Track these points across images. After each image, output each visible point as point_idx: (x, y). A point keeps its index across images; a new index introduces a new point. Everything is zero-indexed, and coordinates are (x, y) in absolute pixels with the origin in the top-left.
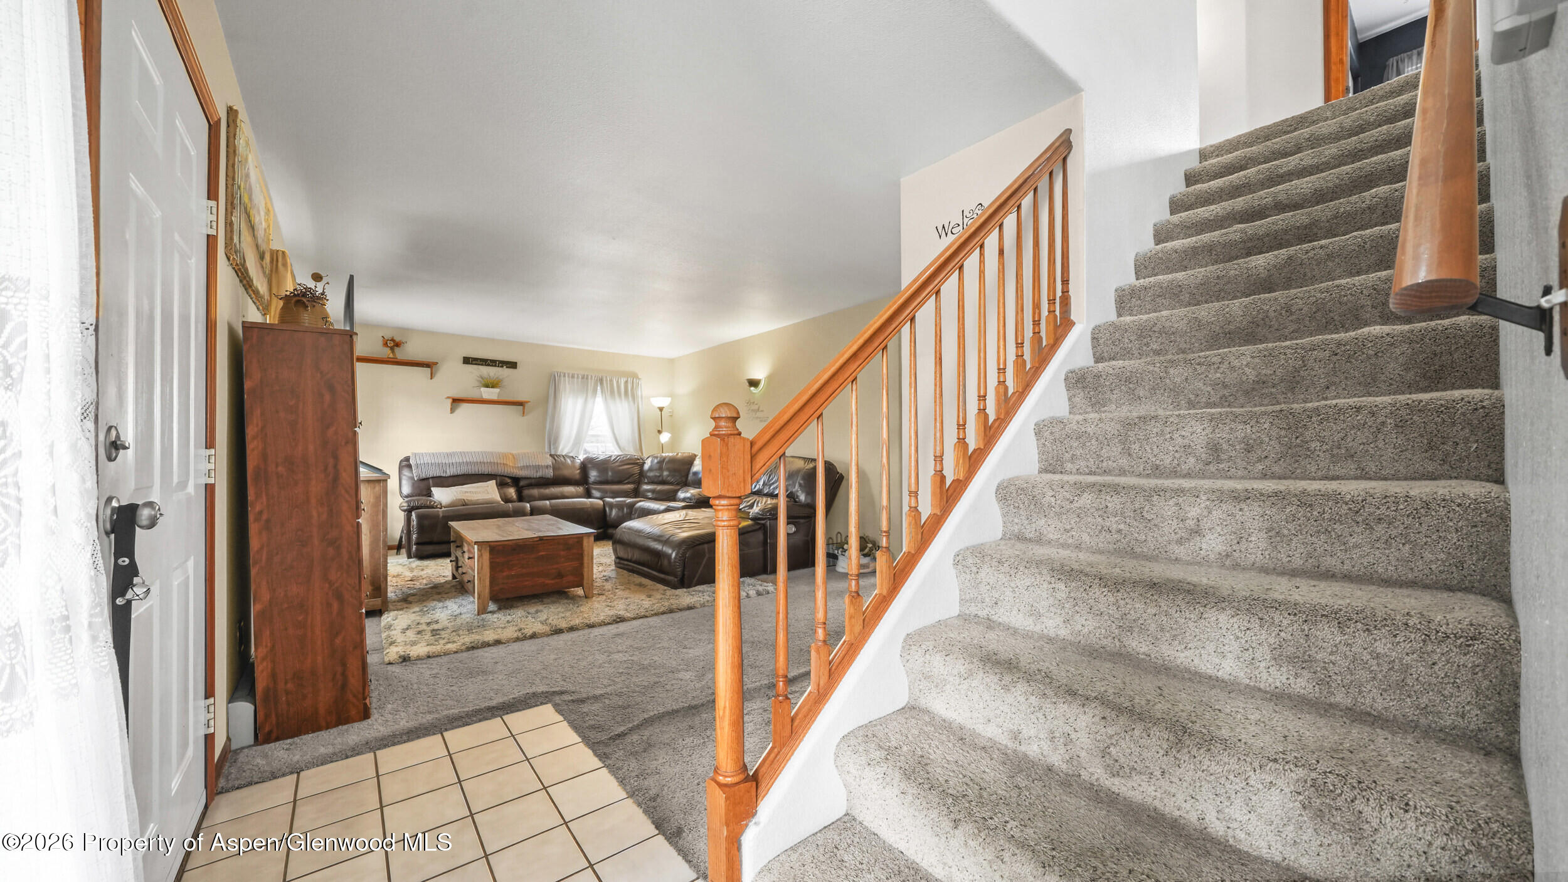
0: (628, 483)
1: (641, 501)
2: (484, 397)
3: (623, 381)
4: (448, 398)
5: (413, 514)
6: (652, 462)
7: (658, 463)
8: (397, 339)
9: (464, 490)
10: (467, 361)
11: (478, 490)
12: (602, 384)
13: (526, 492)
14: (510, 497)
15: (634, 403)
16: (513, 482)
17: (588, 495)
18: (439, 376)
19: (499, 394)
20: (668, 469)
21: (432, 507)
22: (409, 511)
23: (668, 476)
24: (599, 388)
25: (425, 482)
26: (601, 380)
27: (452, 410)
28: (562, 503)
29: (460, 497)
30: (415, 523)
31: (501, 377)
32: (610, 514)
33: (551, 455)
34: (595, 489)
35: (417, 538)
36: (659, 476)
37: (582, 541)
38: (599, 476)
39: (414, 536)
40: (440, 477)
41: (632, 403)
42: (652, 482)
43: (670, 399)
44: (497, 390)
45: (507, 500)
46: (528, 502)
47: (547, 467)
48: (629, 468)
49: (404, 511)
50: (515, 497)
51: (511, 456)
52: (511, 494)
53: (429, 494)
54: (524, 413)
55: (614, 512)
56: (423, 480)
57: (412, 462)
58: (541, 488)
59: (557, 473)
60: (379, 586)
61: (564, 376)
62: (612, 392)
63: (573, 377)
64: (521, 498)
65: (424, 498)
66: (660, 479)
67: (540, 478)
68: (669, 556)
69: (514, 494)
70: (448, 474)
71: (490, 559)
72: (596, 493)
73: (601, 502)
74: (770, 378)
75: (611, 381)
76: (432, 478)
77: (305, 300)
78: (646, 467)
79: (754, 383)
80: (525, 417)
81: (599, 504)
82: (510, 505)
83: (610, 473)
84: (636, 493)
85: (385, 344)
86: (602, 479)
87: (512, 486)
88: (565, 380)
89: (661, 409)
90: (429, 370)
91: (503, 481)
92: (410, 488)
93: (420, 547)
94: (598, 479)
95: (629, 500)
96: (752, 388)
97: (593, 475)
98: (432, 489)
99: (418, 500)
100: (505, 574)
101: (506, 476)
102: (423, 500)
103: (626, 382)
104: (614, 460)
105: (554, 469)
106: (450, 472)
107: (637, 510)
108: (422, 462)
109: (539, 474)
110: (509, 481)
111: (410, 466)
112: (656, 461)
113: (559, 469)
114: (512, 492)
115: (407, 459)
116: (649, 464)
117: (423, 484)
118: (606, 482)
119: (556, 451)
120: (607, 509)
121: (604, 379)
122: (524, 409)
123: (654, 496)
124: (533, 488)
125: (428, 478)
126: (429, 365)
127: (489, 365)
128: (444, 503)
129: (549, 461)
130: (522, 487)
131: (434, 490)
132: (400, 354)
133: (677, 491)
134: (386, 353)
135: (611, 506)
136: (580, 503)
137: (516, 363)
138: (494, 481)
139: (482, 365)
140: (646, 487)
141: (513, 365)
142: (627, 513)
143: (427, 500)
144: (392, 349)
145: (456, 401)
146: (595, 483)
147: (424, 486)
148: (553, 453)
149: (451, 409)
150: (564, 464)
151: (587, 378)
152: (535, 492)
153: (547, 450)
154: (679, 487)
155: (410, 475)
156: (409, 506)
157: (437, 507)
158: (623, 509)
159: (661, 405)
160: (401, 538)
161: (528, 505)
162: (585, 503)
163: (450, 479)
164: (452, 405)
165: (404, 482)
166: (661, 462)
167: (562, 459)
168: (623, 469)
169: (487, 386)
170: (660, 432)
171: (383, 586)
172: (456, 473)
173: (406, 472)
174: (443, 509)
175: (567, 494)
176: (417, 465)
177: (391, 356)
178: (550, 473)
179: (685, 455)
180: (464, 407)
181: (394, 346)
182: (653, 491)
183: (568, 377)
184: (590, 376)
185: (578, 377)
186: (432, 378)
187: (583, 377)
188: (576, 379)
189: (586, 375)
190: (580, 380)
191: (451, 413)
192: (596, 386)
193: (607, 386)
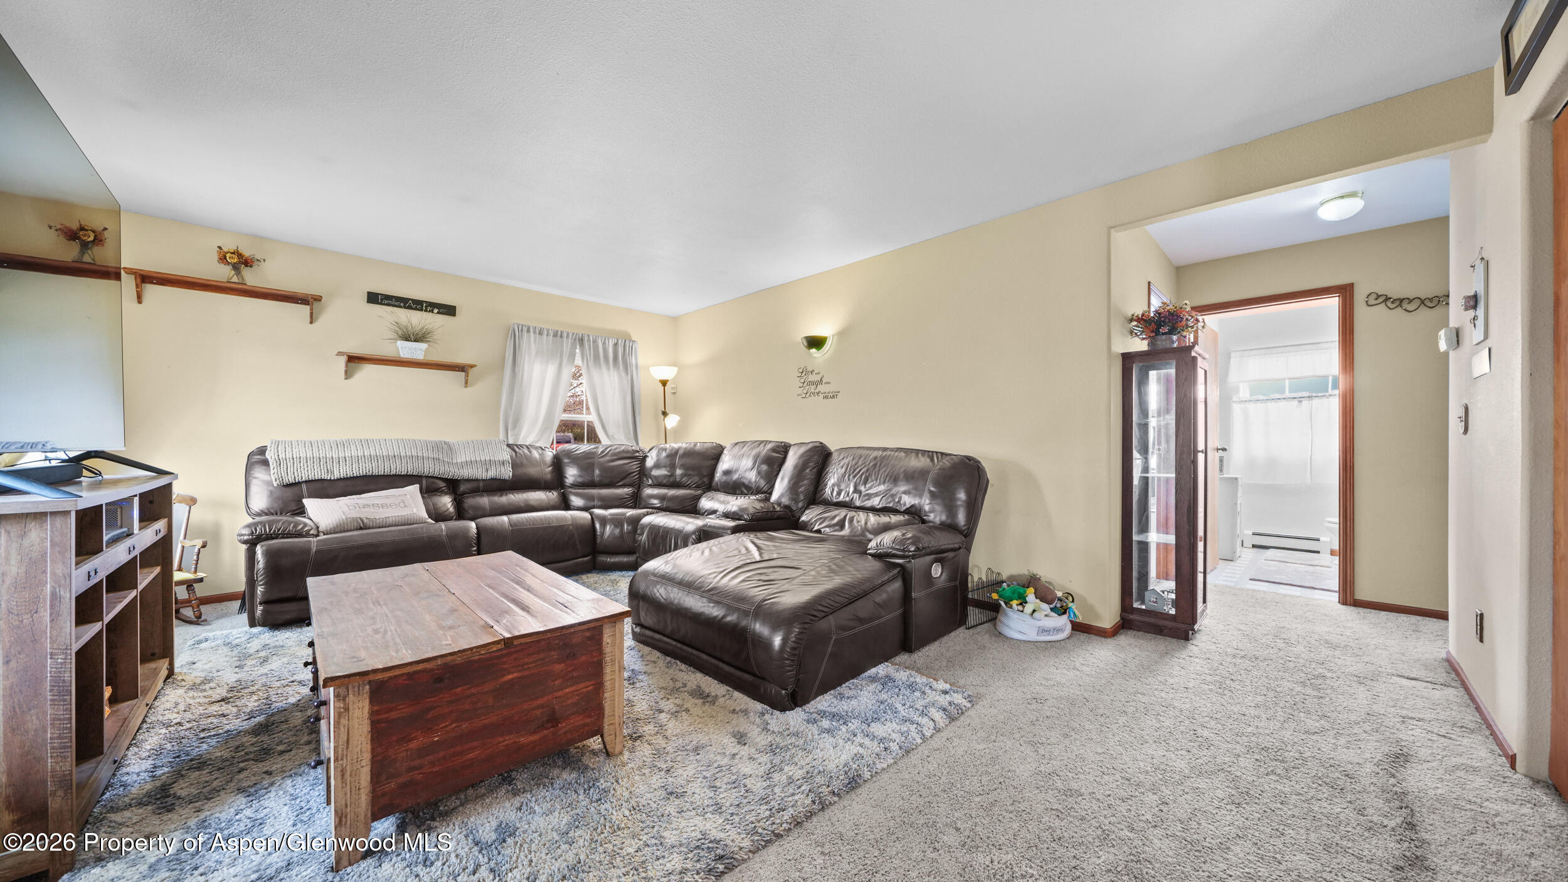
0: (624, 486)
1: (648, 514)
2: (402, 356)
3: (611, 343)
4: (340, 354)
5: (259, 550)
6: (658, 455)
7: (668, 456)
8: (247, 253)
9: (361, 502)
10: (373, 298)
11: (389, 501)
12: (582, 346)
13: (470, 502)
14: (444, 509)
15: (627, 374)
16: (448, 487)
17: (566, 505)
18: (323, 320)
19: (426, 351)
20: (682, 466)
21: (299, 535)
22: (252, 544)
23: (683, 476)
24: (578, 351)
25: (295, 489)
26: (581, 340)
27: (348, 375)
28: (528, 520)
29: (355, 514)
30: (262, 564)
31: (431, 326)
32: (603, 534)
33: (508, 445)
34: (577, 495)
35: (263, 593)
36: (671, 476)
37: (601, 634)
38: (580, 476)
39: (260, 590)
40: (321, 480)
41: (623, 374)
42: (658, 484)
43: (676, 369)
44: (423, 346)
45: (438, 516)
46: (472, 519)
47: (503, 463)
48: (625, 464)
49: (245, 542)
50: (452, 510)
51: (445, 447)
52: (445, 505)
53: (301, 511)
54: (466, 382)
55: (608, 529)
56: (290, 485)
57: (269, 455)
58: (495, 495)
59: (520, 471)
61: (528, 331)
62: (596, 357)
63: (541, 333)
64: (461, 513)
65: (287, 518)
66: (672, 479)
67: (492, 479)
68: (767, 645)
69: (449, 505)
70: (336, 475)
71: (372, 713)
72: (576, 501)
73: (586, 515)
74: (842, 334)
75: (595, 342)
76: (306, 482)
78: (649, 463)
79: (815, 343)
80: (467, 389)
81: (584, 518)
82: (443, 525)
83: (597, 472)
84: (636, 501)
85: (223, 259)
86: (587, 479)
87: (446, 494)
88: (529, 338)
89: (664, 383)
90: (306, 309)
91: (430, 486)
92: (265, 501)
93: (271, 607)
94: (580, 480)
95: (630, 512)
96: (813, 350)
97: (572, 474)
98: (305, 501)
99: (271, 523)
100: (414, 745)
101: (437, 478)
102: (284, 521)
103: (616, 345)
104: (602, 452)
105: (515, 465)
106: (339, 472)
107: (644, 527)
108: (288, 455)
109: (491, 474)
110: (442, 484)
111: (264, 464)
112: (664, 454)
113: (522, 465)
114: (446, 502)
115: (262, 451)
116: (655, 459)
117: (289, 492)
118: (592, 485)
119: (517, 439)
120: (598, 526)
121: (586, 338)
122: (467, 376)
123: (665, 504)
124: (482, 496)
125: (299, 483)
126: (306, 301)
127: (410, 308)
128: (323, 526)
129: (506, 455)
130: (464, 493)
131: (309, 503)
132: (251, 278)
133: (698, 498)
134: (224, 273)
135: (604, 521)
136: (558, 519)
137: (455, 307)
138: (417, 486)
139: (400, 307)
140: (649, 491)
141: (449, 310)
142: (628, 533)
143: (290, 523)
144: (235, 267)
145: (354, 360)
146: (575, 485)
147: (291, 496)
148: (511, 442)
149: (346, 372)
150: (531, 461)
151: (561, 337)
152: (485, 501)
153: (502, 436)
154: (699, 492)
155: (267, 478)
156: (256, 533)
157: (307, 535)
158: (622, 526)
159: (664, 378)
160: (239, 585)
161: (473, 525)
162: (564, 519)
163: (341, 484)
164: (347, 366)
165: (254, 491)
166: (673, 455)
167: (526, 451)
168: (614, 466)
169: (407, 338)
170: (665, 414)
172: (350, 474)
173: (258, 474)
174: (322, 537)
175: (533, 503)
176: (278, 461)
177: (235, 279)
178: (507, 473)
179: (706, 445)
180: (368, 369)
181: (240, 264)
182: (662, 498)
183: (535, 332)
184: (566, 335)
185: (547, 335)
186: (311, 322)
187: (555, 335)
188: (545, 336)
189: (559, 333)
190: (551, 337)
191: (346, 379)
192: (574, 348)
193: (590, 349)
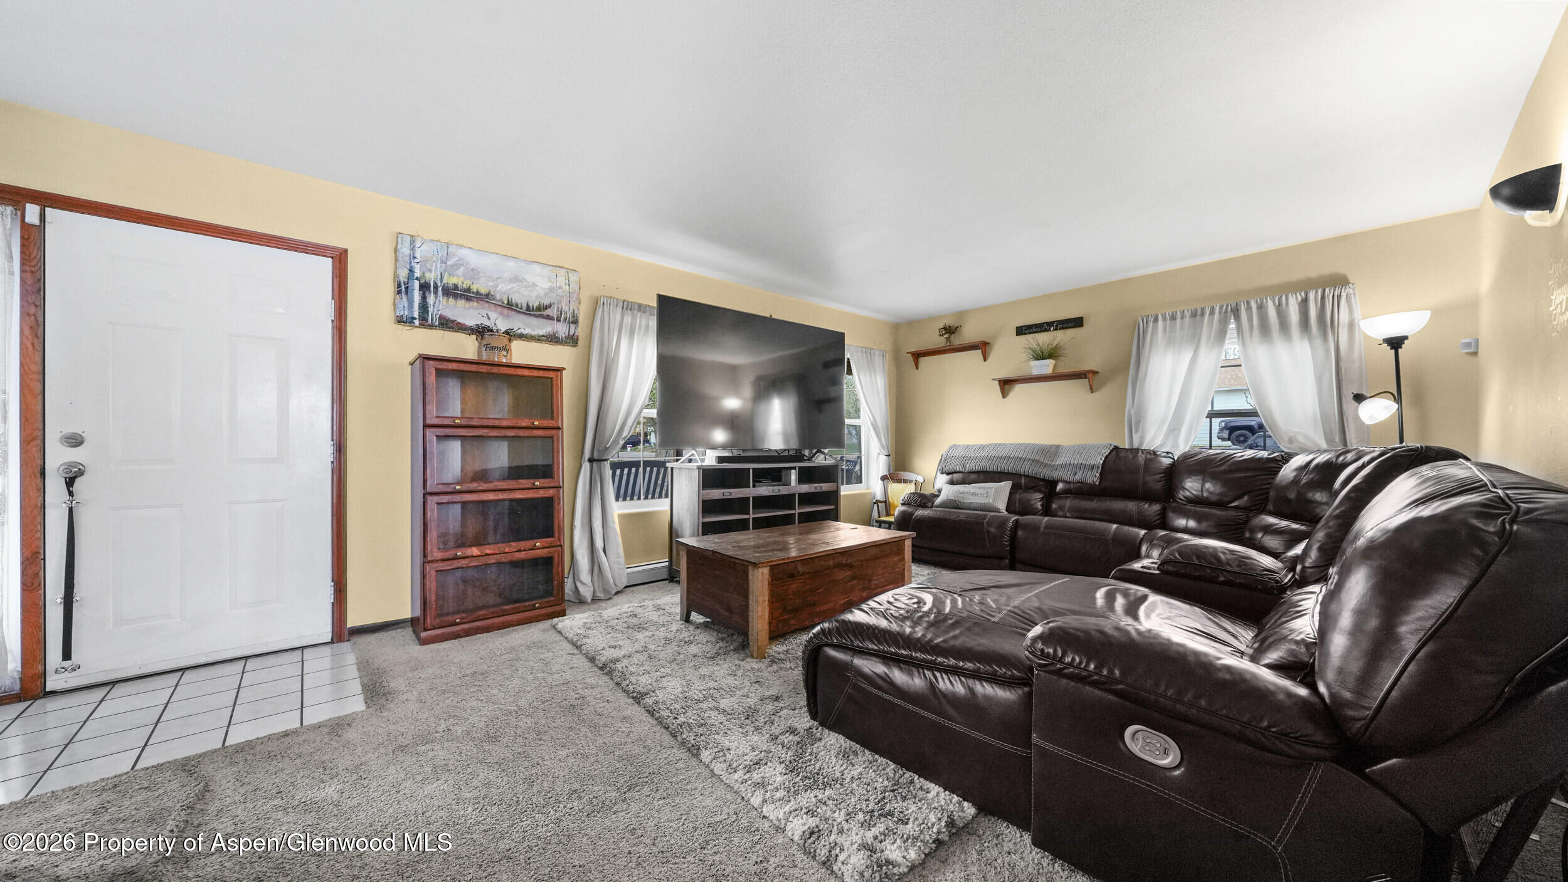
0: (1237, 508)
2: (1036, 373)
4: (999, 381)
6: (1287, 468)
8: (954, 325)
10: (1020, 331)
12: (1237, 317)
13: (1059, 502)
15: (1327, 341)
16: (1046, 486)
18: (992, 357)
19: (1055, 366)
24: (1230, 326)
25: (950, 477)
26: (1236, 312)
27: (1004, 394)
29: (953, 497)
31: (1064, 344)
33: (1114, 450)
38: (1188, 490)
41: (1318, 342)
44: (1049, 362)
45: (1017, 510)
47: (1092, 467)
50: (1037, 506)
51: (1053, 450)
54: (1091, 388)
58: (1081, 498)
59: (1109, 477)
61: (1156, 320)
66: (1293, 506)
67: (1079, 483)
75: (1261, 307)
80: (1094, 394)
82: (1017, 517)
85: (943, 332)
86: (1194, 494)
87: (1040, 492)
88: (1155, 328)
89: (1395, 343)
90: (978, 352)
91: (1026, 483)
94: (1186, 494)
97: (1182, 486)
101: (1036, 478)
103: (1305, 301)
105: (1104, 471)
108: (952, 455)
110: (1038, 484)
113: (1116, 471)
121: (1246, 307)
122: (1092, 382)
126: (983, 347)
127: (1047, 330)
128: (936, 503)
129: (1103, 458)
132: (957, 341)
134: (943, 341)
135: (1152, 543)
137: (1083, 318)
138: (1011, 482)
139: (1039, 332)
140: (1265, 520)
141: (1078, 323)
144: (949, 335)
145: (1006, 385)
146: (1184, 500)
149: (1001, 394)
159: (1393, 334)
163: (972, 476)
164: (1002, 389)
167: (1131, 456)
168: (1236, 479)
169: (1040, 358)
177: (948, 343)
178: (1093, 477)
180: (1019, 388)
181: (951, 331)
183: (1165, 319)
184: (1208, 312)
185: (1182, 318)
186: (985, 361)
187: (1194, 315)
188: (1178, 320)
189: (1199, 312)
190: (1187, 320)
191: (1004, 398)
192: (1224, 323)
193: (1250, 320)
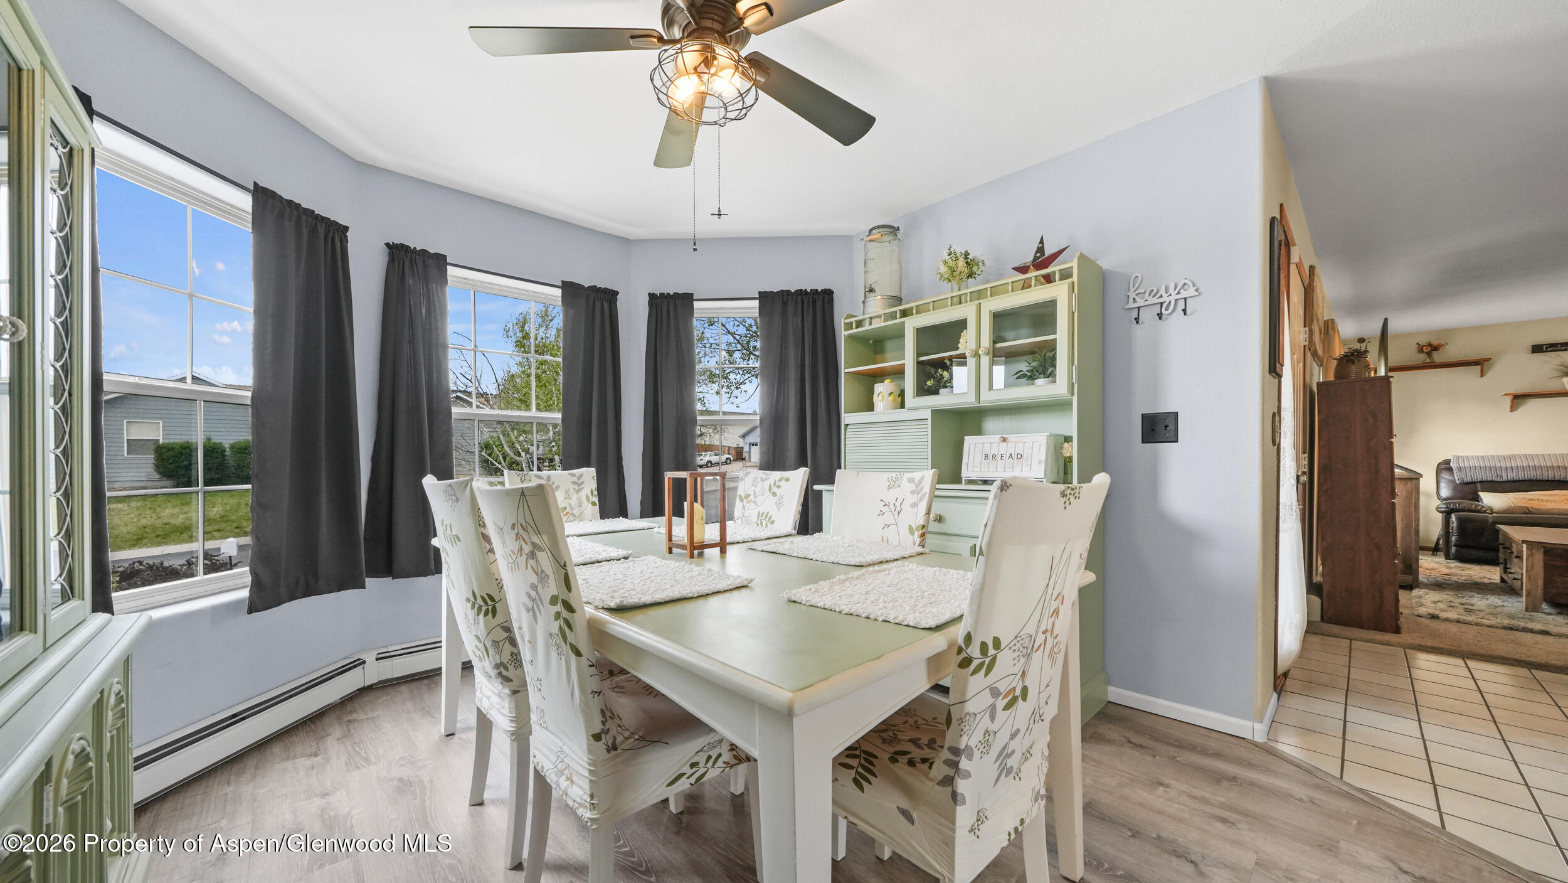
4: (1507, 395)
5: (1453, 517)
8: (1435, 343)
10: (1539, 349)
18: (1490, 374)
21: (1479, 511)
22: (1447, 514)
25: (1471, 486)
27: (1514, 406)
30: (1455, 525)
35: (1457, 540)
39: (1454, 538)
40: (1492, 481)
49: (1442, 512)
53: (1477, 498)
56: (1467, 483)
57: (1453, 465)
60: (1411, 567)
65: (1469, 502)
70: (1504, 479)
71: (1544, 560)
76: (1481, 482)
77: (1353, 358)
85: (1421, 350)
90: (1478, 368)
92: (1450, 491)
93: (1461, 550)
98: (1480, 493)
99: (1459, 504)
102: (1466, 503)
106: (1507, 477)
108: (1467, 465)
111: (1450, 470)
115: (1447, 462)
117: (1467, 488)
125: (1475, 482)
126: (1478, 363)
128: (1496, 508)
131: (1483, 494)
132: (1438, 357)
134: (1422, 358)
143: (1473, 504)
144: (1429, 354)
145: (1519, 397)
147: (1469, 490)
149: (1512, 406)
155: (1451, 478)
156: (1448, 508)
157: (1484, 512)
160: (1439, 539)
164: (1512, 402)
165: (1443, 485)
171: (1414, 566)
173: (1446, 476)
174: (1494, 514)
176: (1460, 469)
177: (1428, 360)
180: (1530, 404)
181: (1431, 350)
186: (1483, 376)
191: (1510, 413)
